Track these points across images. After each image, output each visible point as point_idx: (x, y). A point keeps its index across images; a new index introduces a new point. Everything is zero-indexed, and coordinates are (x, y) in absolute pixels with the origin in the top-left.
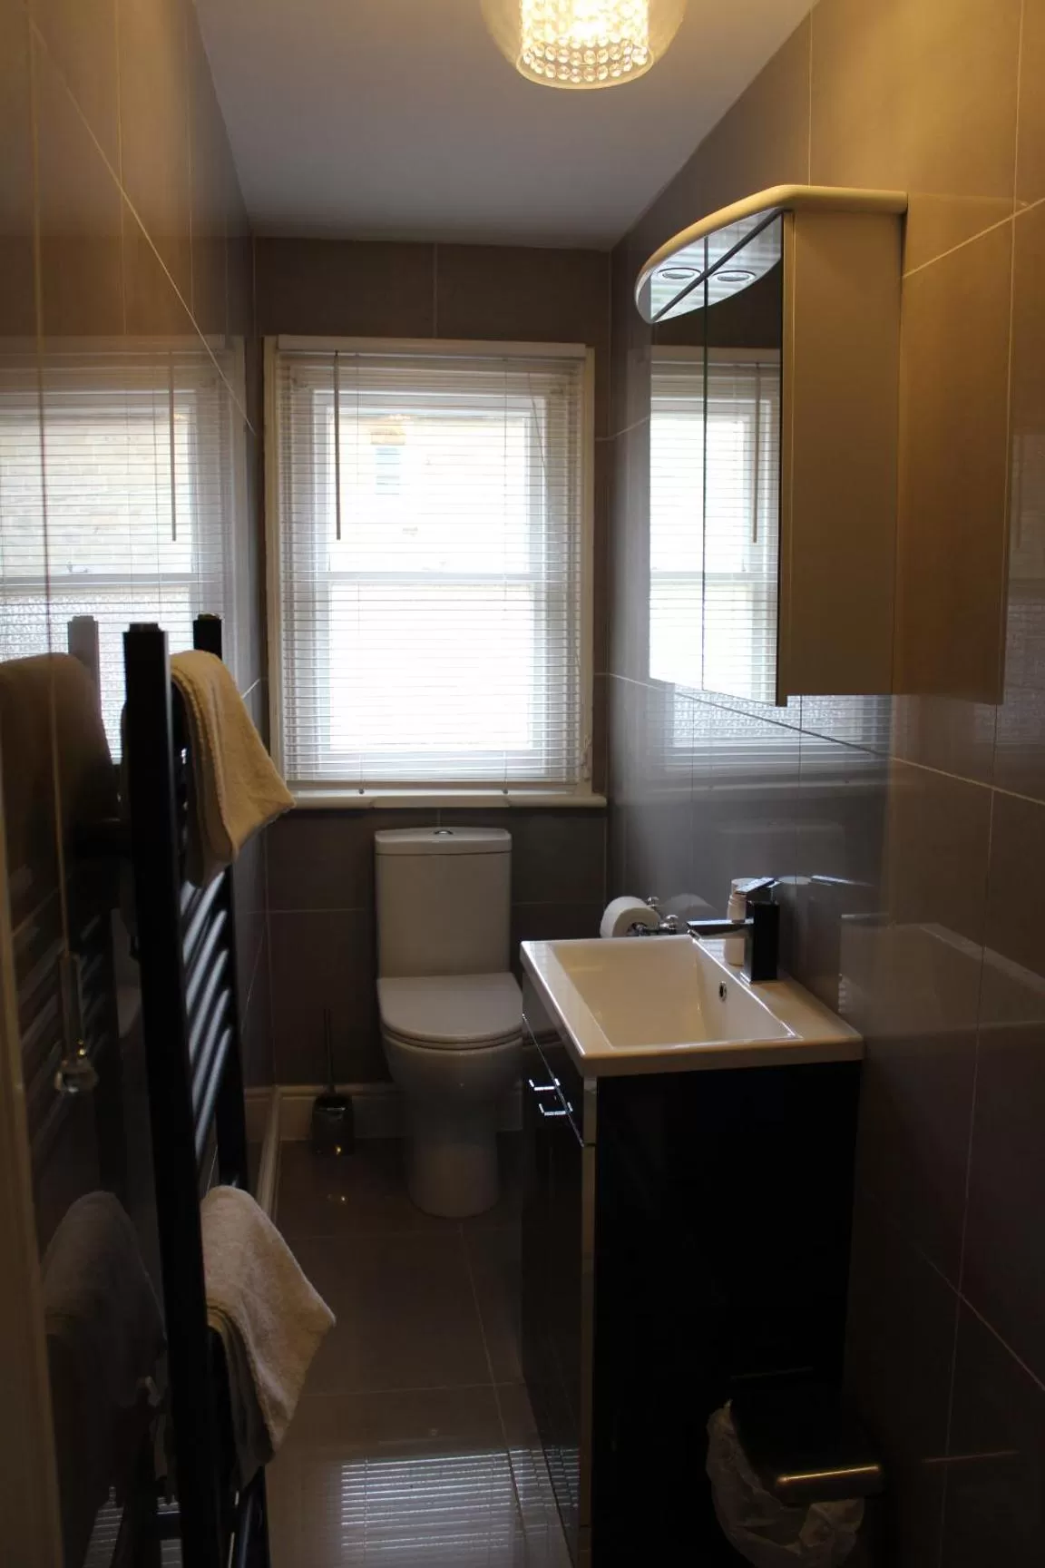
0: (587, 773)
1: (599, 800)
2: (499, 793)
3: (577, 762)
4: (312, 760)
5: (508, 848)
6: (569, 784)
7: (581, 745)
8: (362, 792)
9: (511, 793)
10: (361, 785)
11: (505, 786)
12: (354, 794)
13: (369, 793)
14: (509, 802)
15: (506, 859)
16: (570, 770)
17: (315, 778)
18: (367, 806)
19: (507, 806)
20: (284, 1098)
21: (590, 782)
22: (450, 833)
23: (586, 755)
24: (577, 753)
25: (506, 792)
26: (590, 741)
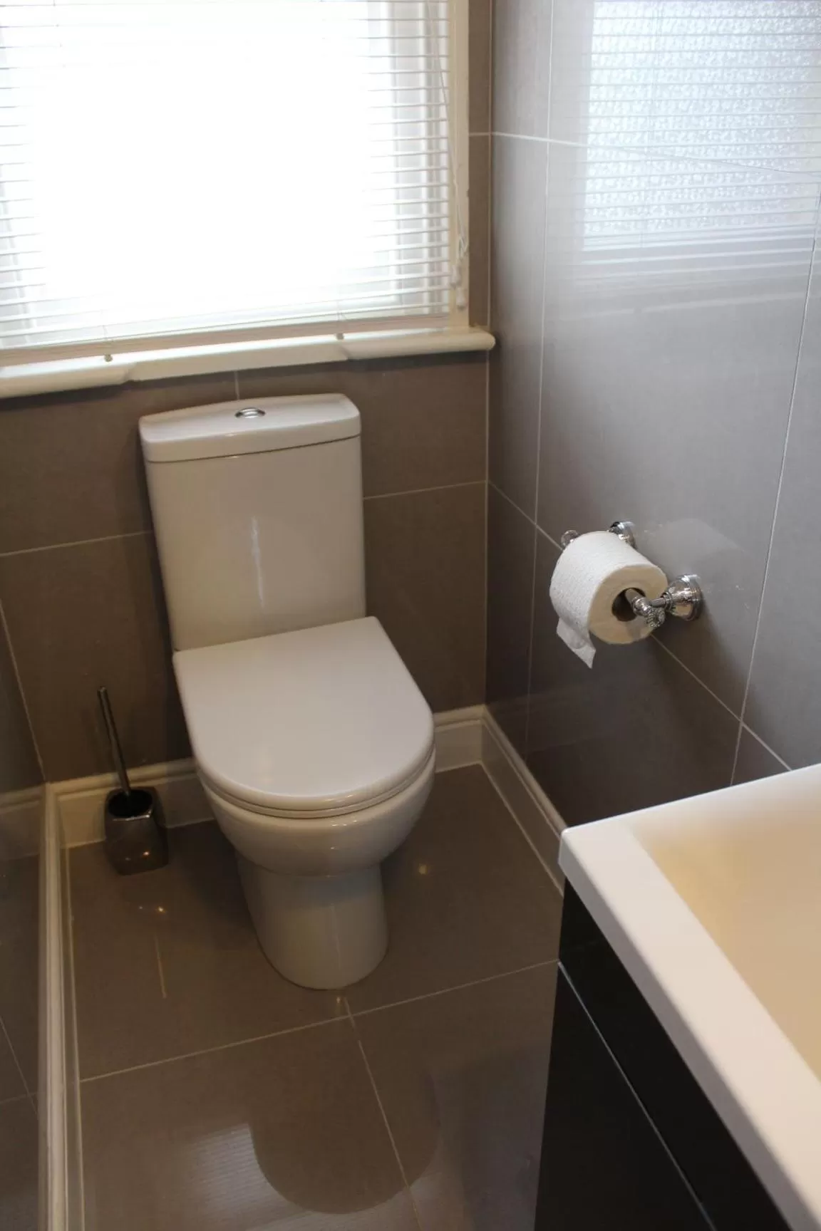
0: (462, 298)
1: (482, 339)
2: (331, 338)
3: (446, 281)
4: (18, 313)
5: (357, 430)
6: (435, 317)
7: (452, 253)
8: (109, 359)
9: (348, 337)
10: (107, 348)
11: (339, 327)
12: (95, 362)
13: (123, 359)
14: (345, 352)
15: (353, 452)
16: (436, 296)
17: (29, 343)
18: (122, 382)
19: (344, 358)
20: (63, 798)
21: (466, 312)
22: (261, 413)
23: (460, 270)
24: (445, 267)
25: (340, 336)
26: (465, 247)
